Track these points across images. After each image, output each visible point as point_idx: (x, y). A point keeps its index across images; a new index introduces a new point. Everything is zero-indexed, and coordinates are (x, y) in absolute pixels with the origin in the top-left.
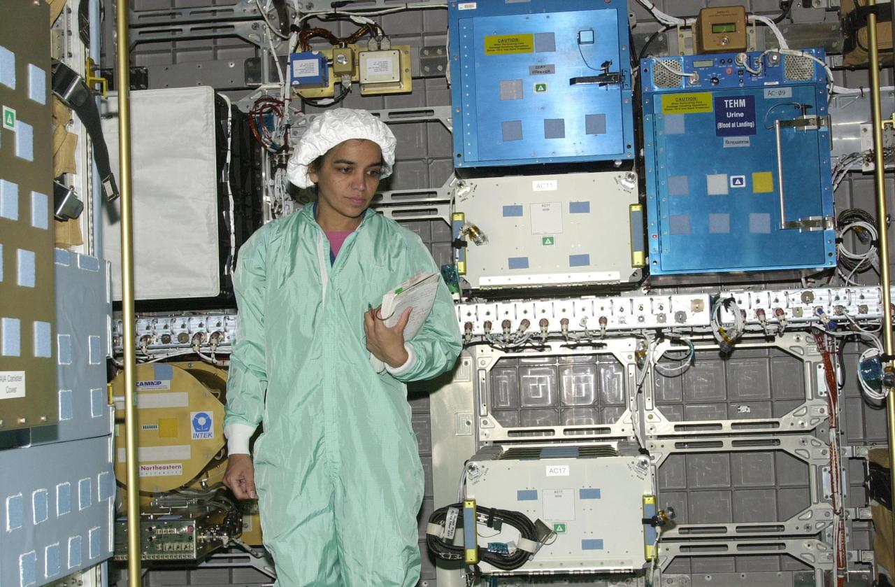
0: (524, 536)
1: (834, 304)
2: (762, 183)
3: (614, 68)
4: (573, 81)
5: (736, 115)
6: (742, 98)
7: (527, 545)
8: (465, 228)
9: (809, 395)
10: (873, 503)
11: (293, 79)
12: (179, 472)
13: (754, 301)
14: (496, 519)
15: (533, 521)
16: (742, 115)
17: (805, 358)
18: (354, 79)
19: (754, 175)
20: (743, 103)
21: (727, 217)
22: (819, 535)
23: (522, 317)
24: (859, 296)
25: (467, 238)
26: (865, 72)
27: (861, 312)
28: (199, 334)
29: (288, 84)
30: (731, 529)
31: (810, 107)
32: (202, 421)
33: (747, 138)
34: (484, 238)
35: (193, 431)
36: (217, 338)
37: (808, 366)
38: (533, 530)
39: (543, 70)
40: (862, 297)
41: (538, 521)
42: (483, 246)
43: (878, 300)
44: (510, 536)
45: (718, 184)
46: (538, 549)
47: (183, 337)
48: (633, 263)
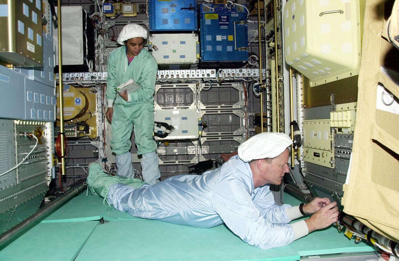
0: (167, 129)
1: (247, 73)
2: (230, 38)
3: (193, 6)
4: (182, 9)
5: (224, 20)
6: (226, 16)
7: (168, 131)
8: (152, 46)
9: (240, 100)
10: (255, 126)
11: (104, 11)
12: (71, 114)
13: (227, 71)
14: (159, 125)
15: (170, 125)
16: (225, 20)
17: (239, 90)
18: (121, 12)
19: (229, 36)
20: (226, 17)
21: (221, 47)
22: (242, 135)
23: (166, 74)
24: (253, 71)
25: (153, 49)
26: (257, 17)
27: (254, 75)
28: (77, 78)
29: (102, 12)
30: (220, 134)
31: (243, 19)
32: (78, 100)
33: (227, 26)
34: (157, 49)
35: (75, 103)
36: (82, 78)
37: (240, 92)
38: (170, 128)
39: (173, 6)
40: (254, 71)
41: (171, 125)
42: (157, 51)
43: (258, 72)
44: (163, 129)
45: (219, 38)
46: (170, 132)
47: (73, 79)
48: (197, 57)
